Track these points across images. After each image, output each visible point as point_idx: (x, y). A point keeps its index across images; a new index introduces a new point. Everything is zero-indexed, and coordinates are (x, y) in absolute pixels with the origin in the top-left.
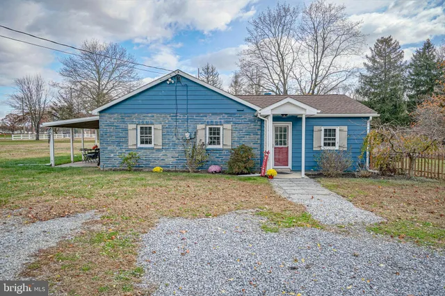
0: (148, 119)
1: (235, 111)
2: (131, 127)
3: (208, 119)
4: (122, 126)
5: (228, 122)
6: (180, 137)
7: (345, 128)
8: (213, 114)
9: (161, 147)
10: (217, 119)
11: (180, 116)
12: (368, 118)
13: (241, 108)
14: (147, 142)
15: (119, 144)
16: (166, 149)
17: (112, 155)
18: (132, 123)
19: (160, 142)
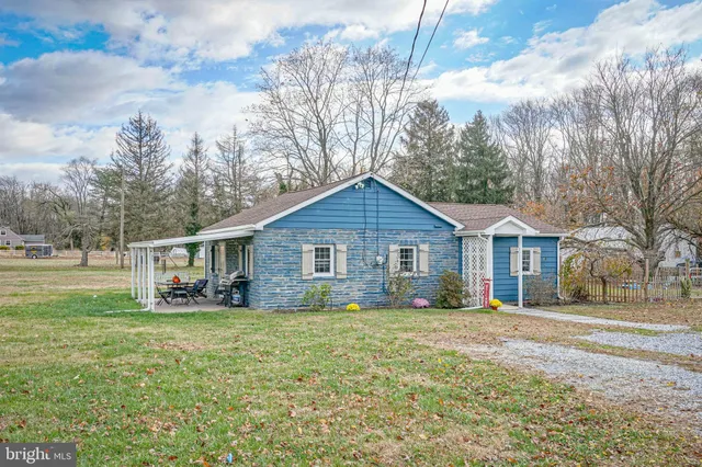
0: (328, 237)
1: (432, 228)
2: (306, 247)
3: (401, 238)
4: (293, 246)
5: (424, 242)
6: (368, 262)
7: (539, 250)
8: (408, 231)
9: (345, 277)
10: (411, 237)
11: (369, 234)
12: (558, 238)
13: (438, 224)
14: (322, 270)
15: (288, 272)
16: (351, 280)
17: (278, 290)
18: (308, 242)
19: (343, 268)
